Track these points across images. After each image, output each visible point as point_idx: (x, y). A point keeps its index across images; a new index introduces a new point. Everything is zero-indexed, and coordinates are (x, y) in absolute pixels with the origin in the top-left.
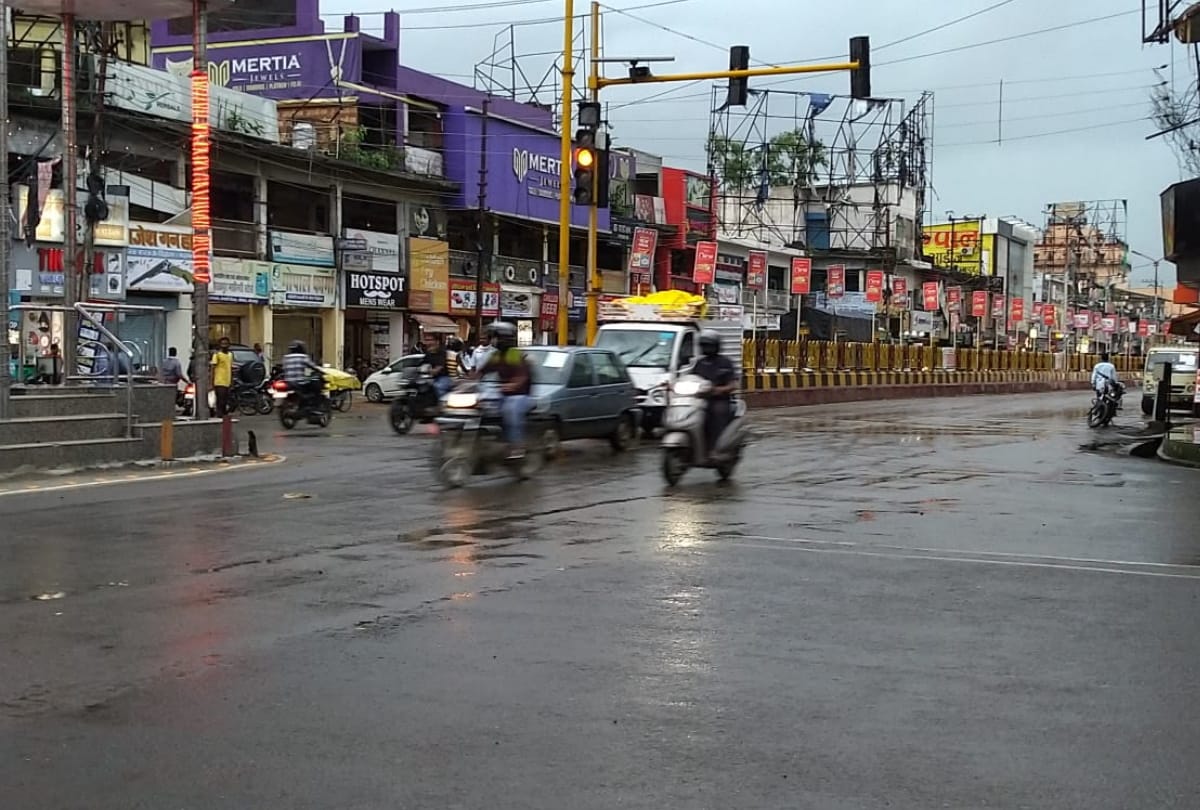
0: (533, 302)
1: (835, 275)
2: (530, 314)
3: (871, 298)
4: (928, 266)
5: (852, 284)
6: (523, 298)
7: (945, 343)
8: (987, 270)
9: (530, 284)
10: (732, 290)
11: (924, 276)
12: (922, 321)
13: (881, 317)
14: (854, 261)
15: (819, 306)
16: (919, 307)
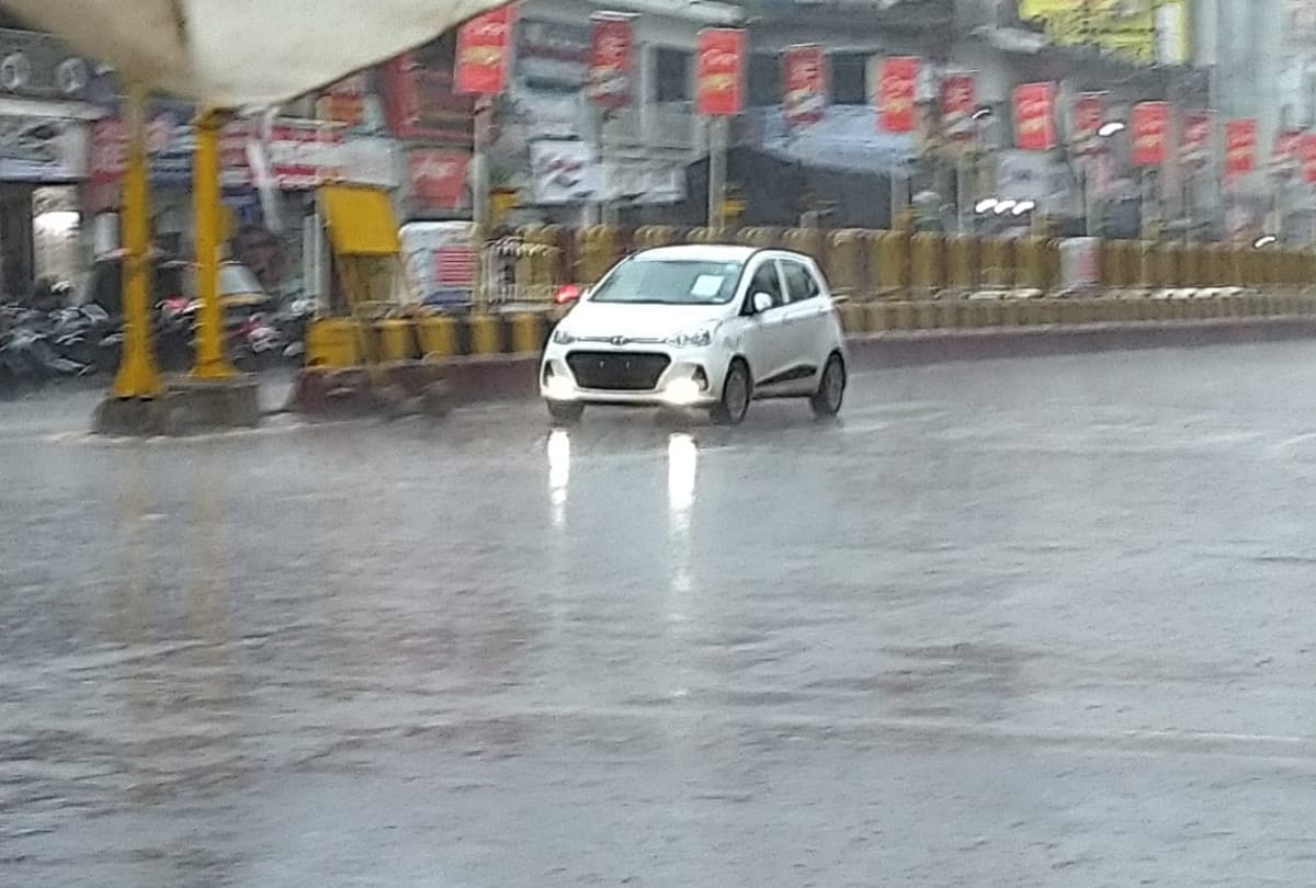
0: (72, 142)
1: (802, 70)
2: (62, 171)
3: (896, 123)
4: (1032, 43)
5: (848, 86)
6: (44, 132)
7: (1075, 228)
8: (1173, 52)
9: (61, 98)
10: (563, 106)
11: (1025, 68)
12: (1024, 176)
13: (926, 167)
14: (858, 33)
15: (774, 145)
16: (1012, 143)
